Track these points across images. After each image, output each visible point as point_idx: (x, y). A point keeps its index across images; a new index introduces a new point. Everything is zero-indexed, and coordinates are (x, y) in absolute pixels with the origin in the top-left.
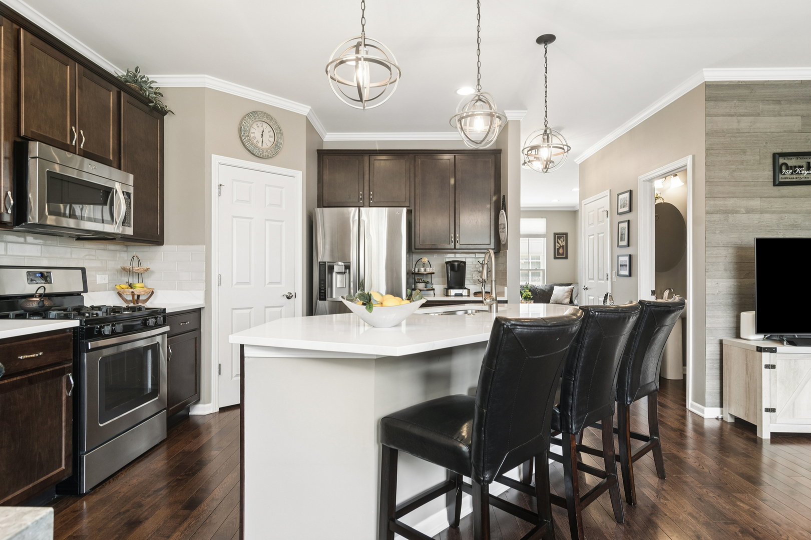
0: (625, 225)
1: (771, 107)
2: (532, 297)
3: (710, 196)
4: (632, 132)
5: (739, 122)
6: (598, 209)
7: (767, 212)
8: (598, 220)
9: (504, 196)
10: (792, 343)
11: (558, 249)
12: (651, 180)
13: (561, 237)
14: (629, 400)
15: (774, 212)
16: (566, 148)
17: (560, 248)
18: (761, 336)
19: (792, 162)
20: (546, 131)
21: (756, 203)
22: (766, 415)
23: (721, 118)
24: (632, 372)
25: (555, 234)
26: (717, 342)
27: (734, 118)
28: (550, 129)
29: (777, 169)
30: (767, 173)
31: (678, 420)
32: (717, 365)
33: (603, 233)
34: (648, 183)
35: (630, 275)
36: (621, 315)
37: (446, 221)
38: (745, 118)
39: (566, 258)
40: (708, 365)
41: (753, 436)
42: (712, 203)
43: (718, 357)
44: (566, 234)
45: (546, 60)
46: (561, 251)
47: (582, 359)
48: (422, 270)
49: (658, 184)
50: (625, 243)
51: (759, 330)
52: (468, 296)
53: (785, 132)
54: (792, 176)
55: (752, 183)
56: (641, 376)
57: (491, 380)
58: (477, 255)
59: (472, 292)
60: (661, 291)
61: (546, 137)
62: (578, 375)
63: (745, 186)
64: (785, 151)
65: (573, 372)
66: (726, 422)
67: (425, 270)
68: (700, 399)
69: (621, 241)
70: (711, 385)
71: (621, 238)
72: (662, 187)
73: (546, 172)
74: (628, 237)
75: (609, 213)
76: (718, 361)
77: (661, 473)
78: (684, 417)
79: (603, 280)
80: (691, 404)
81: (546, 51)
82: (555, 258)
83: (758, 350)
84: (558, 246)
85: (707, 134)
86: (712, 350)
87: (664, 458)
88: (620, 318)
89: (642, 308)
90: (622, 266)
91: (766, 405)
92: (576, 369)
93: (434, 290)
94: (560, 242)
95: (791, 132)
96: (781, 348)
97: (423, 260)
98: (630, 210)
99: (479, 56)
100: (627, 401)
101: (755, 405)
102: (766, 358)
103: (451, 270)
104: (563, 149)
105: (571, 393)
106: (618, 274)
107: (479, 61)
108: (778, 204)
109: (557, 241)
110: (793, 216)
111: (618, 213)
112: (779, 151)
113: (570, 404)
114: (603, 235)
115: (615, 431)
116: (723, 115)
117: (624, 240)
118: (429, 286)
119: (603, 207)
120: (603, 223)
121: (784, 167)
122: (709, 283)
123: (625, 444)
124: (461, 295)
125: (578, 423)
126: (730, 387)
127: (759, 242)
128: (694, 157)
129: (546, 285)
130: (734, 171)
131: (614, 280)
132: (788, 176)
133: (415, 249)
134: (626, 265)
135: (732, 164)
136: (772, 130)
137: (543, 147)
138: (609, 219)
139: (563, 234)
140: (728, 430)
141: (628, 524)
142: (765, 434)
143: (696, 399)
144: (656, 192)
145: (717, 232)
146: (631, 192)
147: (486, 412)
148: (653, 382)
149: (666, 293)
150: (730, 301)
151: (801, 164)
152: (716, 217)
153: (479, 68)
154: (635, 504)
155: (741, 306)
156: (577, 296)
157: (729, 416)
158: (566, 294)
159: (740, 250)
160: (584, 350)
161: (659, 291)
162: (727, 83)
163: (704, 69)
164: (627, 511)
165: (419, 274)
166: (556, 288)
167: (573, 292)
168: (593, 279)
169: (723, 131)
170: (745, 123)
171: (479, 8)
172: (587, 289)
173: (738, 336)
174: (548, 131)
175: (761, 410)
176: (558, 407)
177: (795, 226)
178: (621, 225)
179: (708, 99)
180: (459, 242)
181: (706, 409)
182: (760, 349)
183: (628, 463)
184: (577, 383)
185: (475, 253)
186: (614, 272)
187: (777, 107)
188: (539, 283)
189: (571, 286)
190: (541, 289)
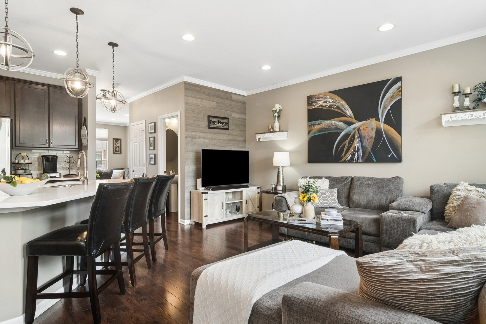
0: (152, 139)
1: (207, 97)
2: (99, 177)
3: (187, 130)
4: (155, 94)
5: (196, 101)
6: (139, 129)
7: (206, 139)
8: (139, 135)
9: (85, 118)
10: (213, 190)
11: (116, 148)
12: (164, 119)
13: (117, 141)
14: (153, 217)
15: (208, 139)
16: (124, 102)
17: (117, 147)
18: (204, 188)
19: (214, 120)
20: (113, 91)
21: (202, 135)
22: (204, 218)
23: (190, 98)
24: (155, 206)
25: (114, 139)
26: (189, 192)
27: (195, 99)
28: (116, 91)
29: (209, 122)
30: (206, 123)
31: (175, 228)
32: (189, 202)
33: (142, 142)
34: (163, 120)
35: (155, 164)
36: (150, 181)
37: (42, 129)
38: (198, 99)
39: (121, 153)
40: (186, 202)
41: (201, 228)
42: (187, 133)
43: (189, 198)
44: (121, 139)
45: (113, 55)
46: (117, 149)
47: (134, 201)
48: (22, 161)
49: (167, 121)
50: (152, 148)
51: (203, 186)
52: (60, 177)
53: (211, 107)
54: (214, 125)
55: (201, 127)
56: (158, 207)
57: (97, 210)
58: (65, 152)
59: (62, 175)
60: (169, 171)
61: (114, 95)
62: (132, 207)
63: (199, 127)
64: (211, 115)
65: (130, 206)
66: (192, 225)
67: (24, 161)
68: (183, 218)
69: (151, 147)
70: (187, 210)
71: (151, 145)
72: (169, 122)
73: (114, 112)
74: (153, 145)
75: (145, 132)
76: (190, 200)
77: (166, 248)
78: (177, 226)
79: (142, 166)
80: (180, 221)
81: (113, 51)
82: (114, 153)
83: (202, 194)
84: (115, 146)
85: (185, 103)
86: (187, 195)
87: (168, 242)
88: (149, 182)
89: (158, 178)
90: (151, 158)
91: (204, 215)
92: (132, 205)
93: (32, 174)
94: (117, 144)
95: (213, 108)
96: (209, 192)
97: (22, 154)
98: (155, 132)
99: (77, 48)
100: (153, 218)
101: (201, 215)
102: (205, 196)
103: (46, 161)
104: (123, 102)
105: (129, 215)
106: (149, 164)
107: (77, 51)
108: (209, 136)
109: (115, 143)
110: (214, 141)
111: (149, 133)
112: (210, 115)
113: (129, 220)
114: (142, 143)
115: (148, 234)
116: (191, 97)
117: (152, 146)
118: (28, 172)
119: (142, 129)
120: (142, 137)
121: (211, 121)
122: (186, 167)
123: (152, 238)
124: (55, 177)
125: (132, 228)
126: (193, 210)
127: (203, 150)
128: (180, 112)
129: (108, 170)
130: (195, 121)
131: (147, 166)
132: (213, 125)
133: (15, 146)
134: (153, 158)
135: (194, 118)
136: (208, 106)
137: (111, 100)
138: (145, 135)
139: (119, 139)
140: (193, 228)
141: (153, 268)
142: (204, 226)
143: (182, 218)
144: (166, 124)
145: (189, 146)
146: (155, 123)
147: (95, 224)
148: (163, 209)
149: (171, 172)
150: (193, 174)
151: (216, 121)
152: (189, 139)
153: (77, 55)
154: (156, 261)
155: (197, 177)
156: (127, 176)
157: (193, 222)
158: (121, 174)
159: (197, 153)
160: (135, 196)
161: (168, 172)
162: (192, 84)
163: (184, 76)
164: (153, 264)
165: (19, 163)
166: (115, 171)
167: (125, 173)
168: (137, 166)
169: (191, 103)
170: (199, 101)
171: (77, 23)
172: (133, 171)
173: (196, 189)
174: (115, 91)
175: (203, 217)
176: (124, 223)
177: (215, 145)
178: (151, 139)
179: (186, 89)
180: (52, 143)
181: (185, 221)
182: (203, 193)
183: (153, 245)
184: (132, 211)
185: (64, 150)
186: (147, 162)
187: (209, 97)
188: (104, 169)
189: (124, 170)
190: (105, 172)
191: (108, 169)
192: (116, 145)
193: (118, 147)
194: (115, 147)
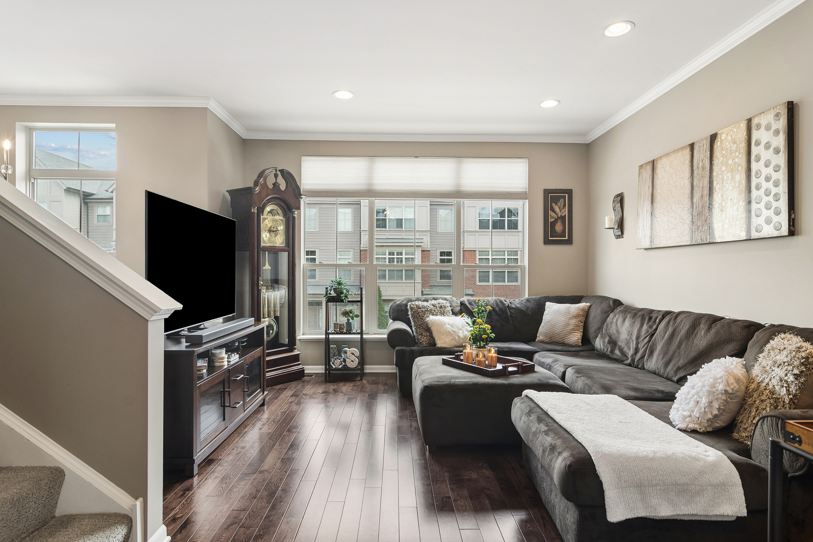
2: (493, 335)
11: (553, 224)
13: (558, 198)
17: (556, 221)
25: (547, 192)
39: (569, 242)
44: (570, 192)
46: (559, 227)
82: (547, 242)
94: (557, 209)
109: (551, 206)
129: (528, 299)
139: (564, 191)
158: (573, 321)
166: (551, 308)
167: (591, 319)
189: (583, 305)
190: (517, 309)
191: (527, 296)
192: (553, 215)
193: (559, 221)
194: (550, 220)
